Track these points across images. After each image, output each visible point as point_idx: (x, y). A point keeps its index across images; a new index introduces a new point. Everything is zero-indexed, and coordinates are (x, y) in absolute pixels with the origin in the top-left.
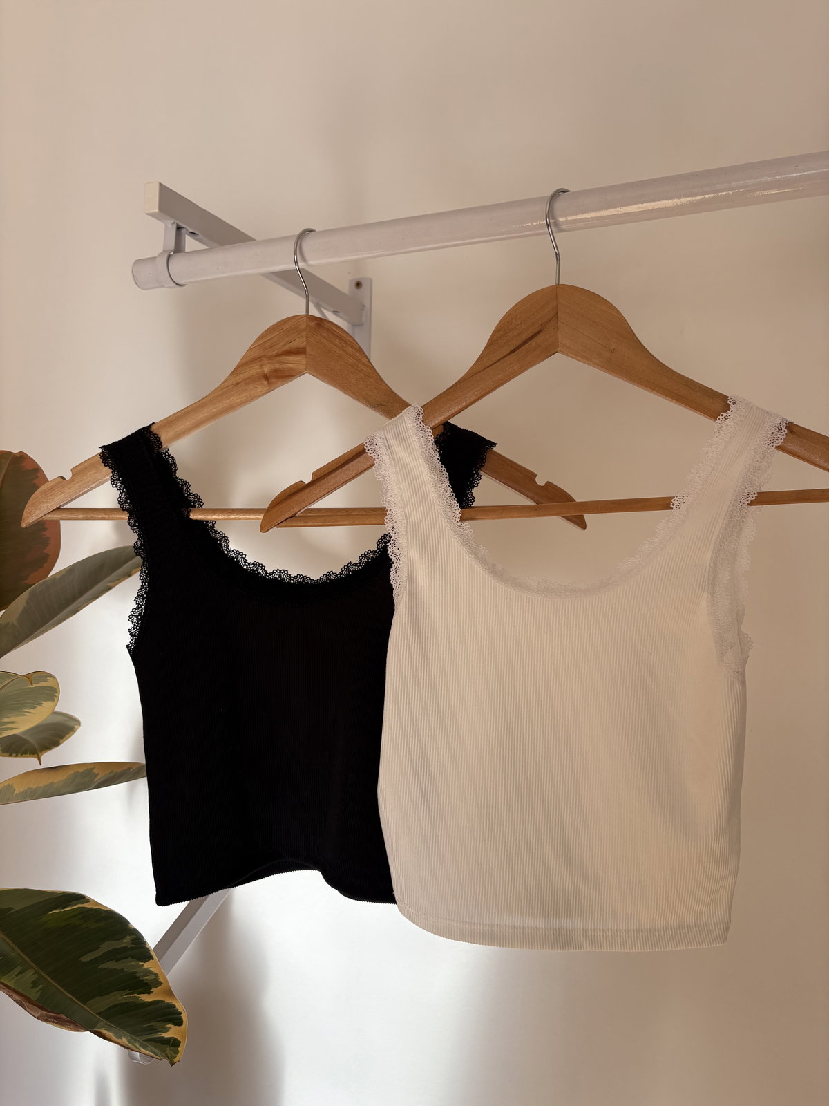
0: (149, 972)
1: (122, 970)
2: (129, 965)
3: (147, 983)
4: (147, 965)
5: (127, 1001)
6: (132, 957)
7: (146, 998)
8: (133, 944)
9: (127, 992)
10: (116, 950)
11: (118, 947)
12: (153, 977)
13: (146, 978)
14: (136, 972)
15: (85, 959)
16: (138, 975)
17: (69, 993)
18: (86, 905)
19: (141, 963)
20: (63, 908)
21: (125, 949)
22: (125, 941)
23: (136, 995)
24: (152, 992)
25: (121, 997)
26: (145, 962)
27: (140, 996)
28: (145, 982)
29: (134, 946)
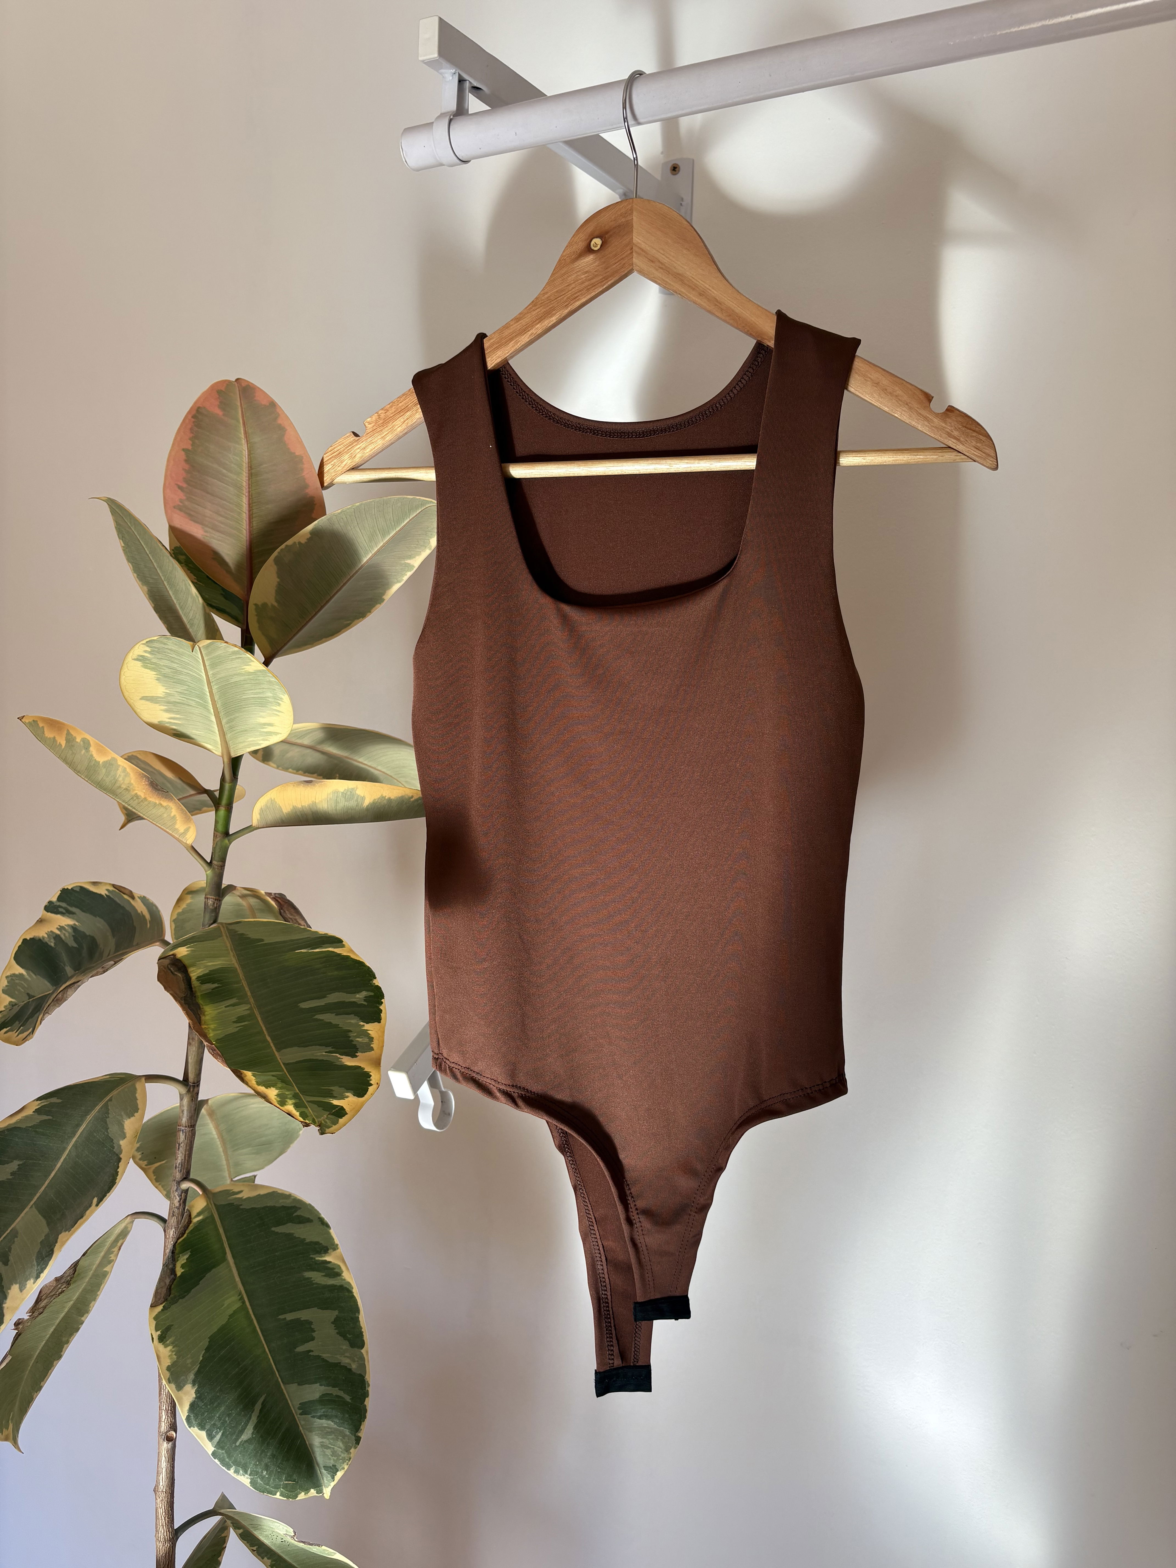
0: (366, 1034)
1: (337, 1026)
2: (349, 1022)
3: (355, 1046)
4: (367, 1027)
5: (325, 1058)
6: (356, 1014)
7: (348, 1061)
8: (365, 1000)
9: (330, 1049)
10: (343, 1002)
11: (347, 1000)
12: (366, 1040)
13: (357, 1039)
14: (350, 1031)
15: (304, 1005)
16: (351, 1034)
17: (269, 1035)
18: (338, 951)
19: (362, 1023)
20: (311, 949)
21: (354, 1004)
22: (357, 996)
23: (337, 1055)
24: (356, 1056)
25: (320, 1053)
26: (367, 1023)
27: (341, 1057)
28: (354, 1043)
29: (365, 1003)
